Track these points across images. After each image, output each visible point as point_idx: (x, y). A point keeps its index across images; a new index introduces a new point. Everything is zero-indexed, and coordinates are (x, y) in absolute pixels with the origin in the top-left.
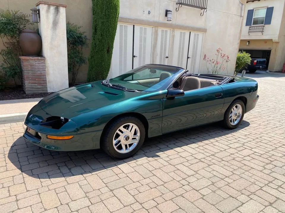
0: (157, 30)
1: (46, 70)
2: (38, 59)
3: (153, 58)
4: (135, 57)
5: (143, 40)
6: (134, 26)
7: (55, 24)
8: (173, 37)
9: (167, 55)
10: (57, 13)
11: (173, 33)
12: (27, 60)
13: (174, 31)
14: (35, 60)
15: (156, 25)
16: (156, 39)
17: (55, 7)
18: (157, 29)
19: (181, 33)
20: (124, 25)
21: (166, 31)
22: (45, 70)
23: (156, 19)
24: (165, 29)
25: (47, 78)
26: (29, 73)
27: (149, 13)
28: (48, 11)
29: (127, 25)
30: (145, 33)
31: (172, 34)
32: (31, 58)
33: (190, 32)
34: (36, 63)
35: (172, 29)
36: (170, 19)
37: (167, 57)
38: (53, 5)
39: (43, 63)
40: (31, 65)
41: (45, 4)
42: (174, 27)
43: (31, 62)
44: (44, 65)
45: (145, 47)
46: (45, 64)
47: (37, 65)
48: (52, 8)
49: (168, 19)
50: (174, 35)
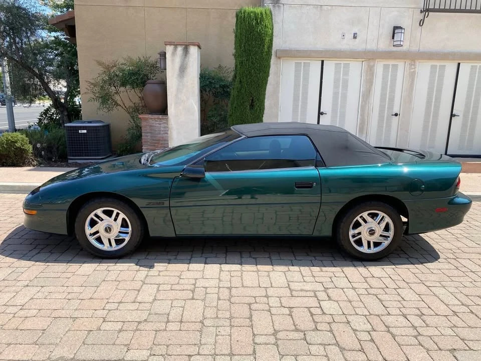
0: (374, 65)
1: (169, 133)
2: (158, 118)
3: (362, 115)
4: (322, 114)
5: (342, 85)
6: (323, 62)
7: (183, 69)
8: (413, 76)
9: (396, 110)
10: (186, 55)
11: (410, 68)
12: (146, 119)
13: (414, 65)
14: (155, 119)
15: (370, 56)
16: (370, 82)
17: (183, 47)
18: (372, 64)
19: (433, 68)
20: (303, 62)
21: (395, 67)
22: (167, 134)
23: (372, 46)
24: (391, 62)
25: (169, 144)
26: (147, 136)
27: (355, 37)
28: (174, 53)
29: (309, 61)
30: (346, 73)
31: (410, 70)
32: (150, 116)
33: (459, 64)
34: (156, 124)
35: (408, 62)
36: (399, 43)
37: (396, 115)
38: (181, 45)
39: (165, 123)
40: (151, 126)
41: (171, 45)
42: (413, 57)
43: (151, 121)
44: (166, 125)
45: (344, 97)
46: (168, 124)
47: (158, 125)
48: (180, 49)
49: (395, 43)
50: (414, 72)
